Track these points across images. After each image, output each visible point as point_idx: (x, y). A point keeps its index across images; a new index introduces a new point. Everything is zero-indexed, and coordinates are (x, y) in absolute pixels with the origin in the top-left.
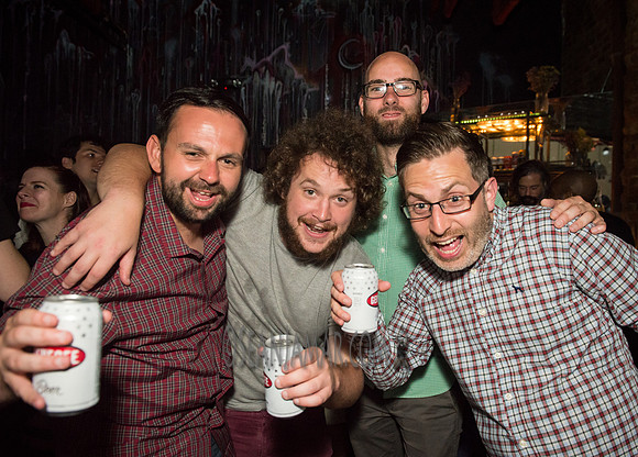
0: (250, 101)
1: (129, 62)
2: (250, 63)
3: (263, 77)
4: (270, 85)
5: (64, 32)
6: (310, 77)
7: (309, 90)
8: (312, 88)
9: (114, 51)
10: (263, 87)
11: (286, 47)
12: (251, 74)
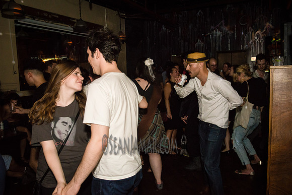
0: (213, 38)
1: (180, 31)
2: (212, 27)
3: (216, 31)
4: (219, 33)
5: (163, 26)
6: (230, 29)
7: (230, 33)
8: (231, 33)
9: (176, 29)
10: (216, 34)
11: (223, 21)
12: (213, 31)
